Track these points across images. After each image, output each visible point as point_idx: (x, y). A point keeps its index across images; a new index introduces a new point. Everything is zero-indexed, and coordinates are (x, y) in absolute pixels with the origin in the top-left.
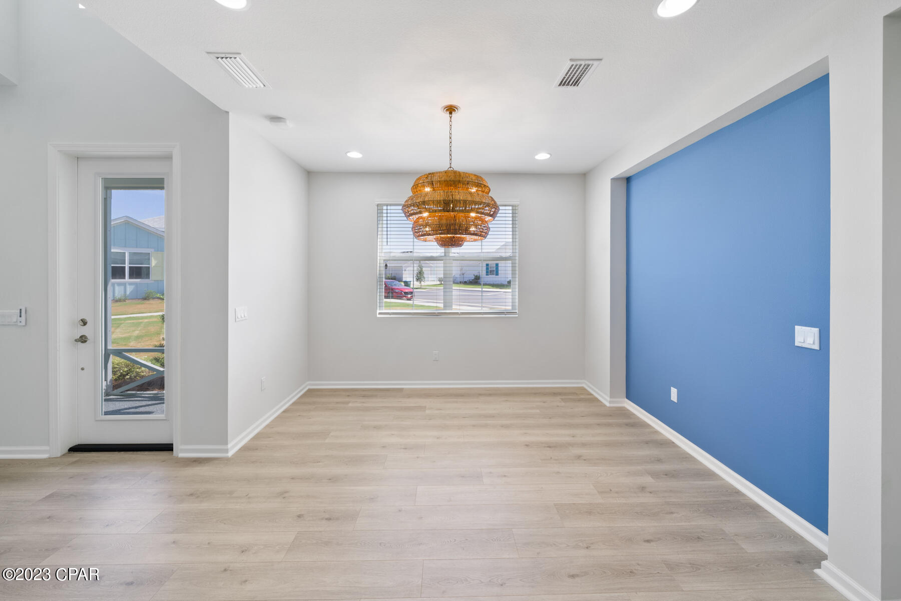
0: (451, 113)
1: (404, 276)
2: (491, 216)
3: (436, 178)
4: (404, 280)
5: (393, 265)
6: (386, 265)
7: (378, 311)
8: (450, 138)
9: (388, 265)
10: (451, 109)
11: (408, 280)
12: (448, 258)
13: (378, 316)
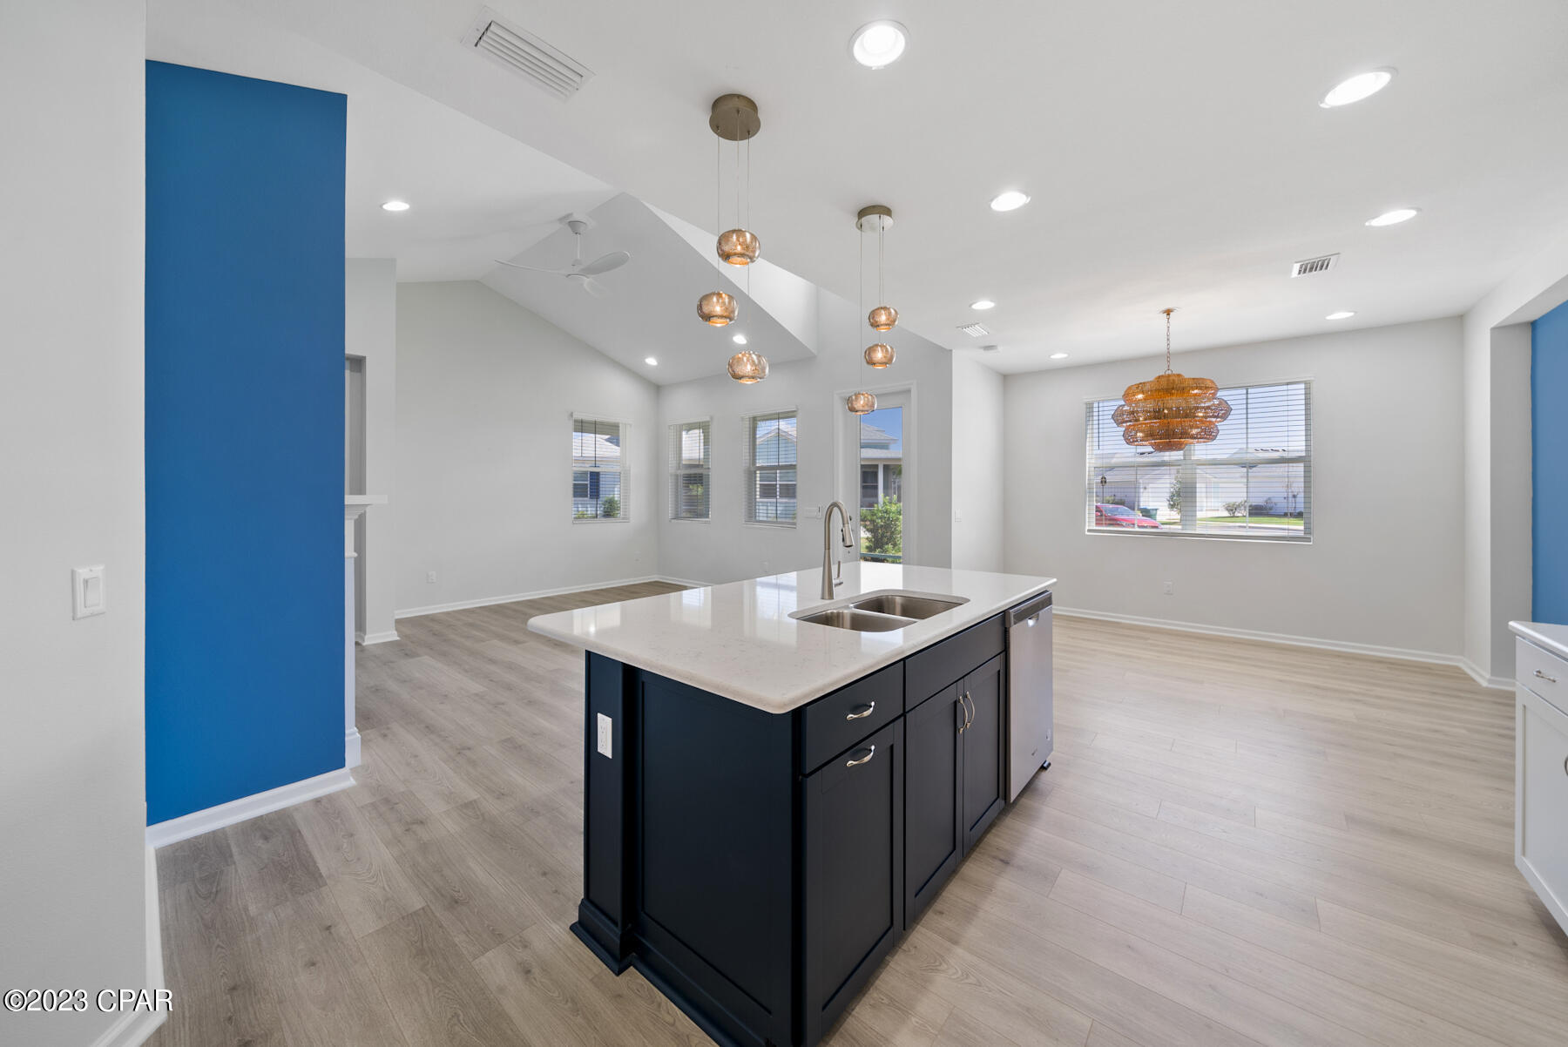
0: (1168, 314)
1: (1142, 499)
2: (1221, 417)
3: (1148, 387)
4: (1142, 505)
5: (1118, 478)
6: (1104, 481)
7: (1087, 528)
8: (1168, 340)
9: (1109, 479)
10: (1168, 312)
11: (1150, 506)
12: (1189, 462)
13: (1087, 533)
